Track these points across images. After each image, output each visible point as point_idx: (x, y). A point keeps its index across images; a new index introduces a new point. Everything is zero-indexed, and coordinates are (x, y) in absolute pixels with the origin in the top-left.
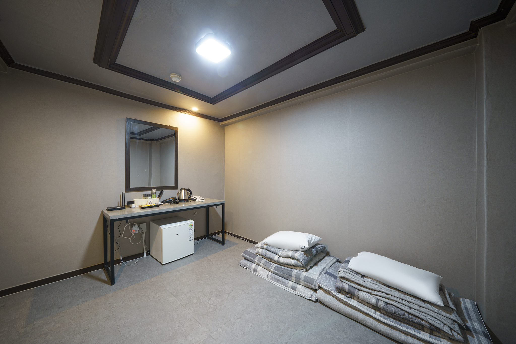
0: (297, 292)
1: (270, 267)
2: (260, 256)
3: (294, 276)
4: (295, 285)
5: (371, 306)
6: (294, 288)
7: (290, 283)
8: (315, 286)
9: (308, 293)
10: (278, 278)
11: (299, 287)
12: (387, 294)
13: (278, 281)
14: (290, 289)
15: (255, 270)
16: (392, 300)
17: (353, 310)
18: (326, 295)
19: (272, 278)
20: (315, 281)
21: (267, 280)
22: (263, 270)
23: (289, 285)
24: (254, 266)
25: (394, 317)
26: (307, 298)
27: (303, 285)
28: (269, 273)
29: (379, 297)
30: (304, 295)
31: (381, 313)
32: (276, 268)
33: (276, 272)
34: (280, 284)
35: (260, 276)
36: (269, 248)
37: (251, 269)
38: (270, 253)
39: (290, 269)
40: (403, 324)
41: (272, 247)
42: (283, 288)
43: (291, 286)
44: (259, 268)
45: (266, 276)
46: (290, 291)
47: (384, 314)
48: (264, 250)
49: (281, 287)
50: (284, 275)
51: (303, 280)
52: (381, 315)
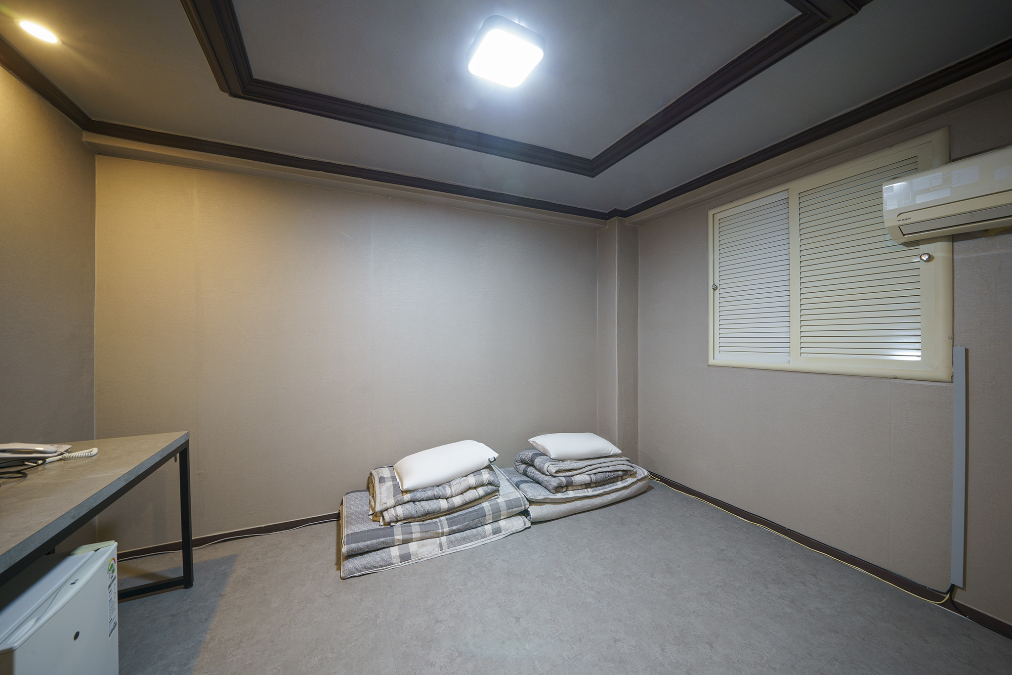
0: (503, 532)
1: (440, 528)
2: (399, 523)
3: (491, 512)
4: (495, 525)
5: (584, 486)
6: (496, 531)
7: (488, 528)
8: (525, 505)
9: (519, 523)
10: (464, 536)
11: (502, 523)
12: (590, 466)
13: (465, 540)
14: (492, 536)
15: (405, 557)
16: (596, 468)
17: (570, 503)
18: (541, 506)
19: (451, 544)
20: (521, 499)
21: (443, 554)
22: (423, 545)
23: (488, 533)
24: (395, 551)
25: (602, 483)
26: (519, 530)
27: (506, 517)
28: (440, 540)
29: (588, 473)
30: (514, 529)
31: (591, 488)
32: (451, 523)
33: (454, 528)
34: (472, 541)
35: (424, 560)
36: (418, 495)
37: (393, 562)
38: (423, 503)
39: (476, 508)
40: (606, 486)
41: (424, 488)
42: (479, 544)
43: (491, 531)
44: (413, 547)
45: (437, 549)
46: (493, 540)
47: (596, 487)
48: (407, 506)
49: (476, 546)
50: (471, 524)
51: (506, 508)
52: (593, 489)
